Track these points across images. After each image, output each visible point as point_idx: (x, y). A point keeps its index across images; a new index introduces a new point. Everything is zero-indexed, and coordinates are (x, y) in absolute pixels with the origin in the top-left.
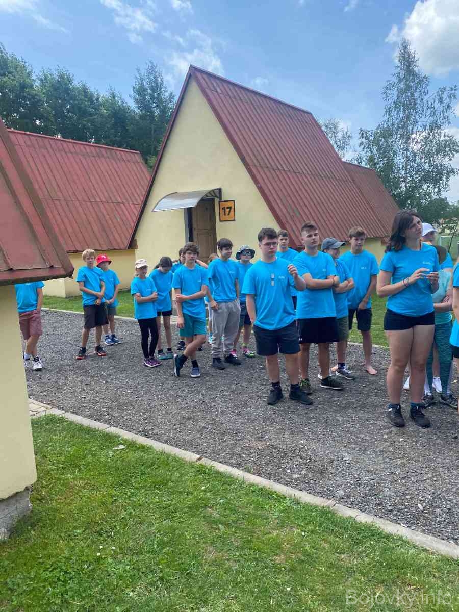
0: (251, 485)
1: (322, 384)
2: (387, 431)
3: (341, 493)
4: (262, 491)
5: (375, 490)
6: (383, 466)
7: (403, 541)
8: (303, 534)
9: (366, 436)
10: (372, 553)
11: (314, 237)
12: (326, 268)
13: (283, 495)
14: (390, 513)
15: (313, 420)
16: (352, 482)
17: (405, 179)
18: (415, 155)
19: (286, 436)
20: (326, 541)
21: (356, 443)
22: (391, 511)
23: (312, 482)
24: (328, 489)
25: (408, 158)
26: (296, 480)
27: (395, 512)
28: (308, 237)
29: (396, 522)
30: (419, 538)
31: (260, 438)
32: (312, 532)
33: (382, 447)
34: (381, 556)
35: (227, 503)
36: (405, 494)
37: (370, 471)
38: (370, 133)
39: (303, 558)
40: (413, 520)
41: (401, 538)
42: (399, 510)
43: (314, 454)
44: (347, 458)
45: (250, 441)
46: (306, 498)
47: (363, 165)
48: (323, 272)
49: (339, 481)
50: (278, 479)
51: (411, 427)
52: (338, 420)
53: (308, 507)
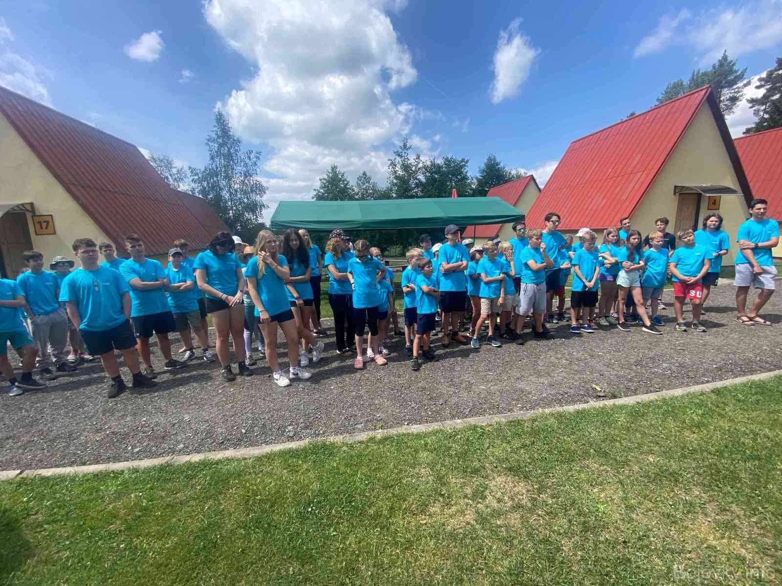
0: (84, 476)
1: (167, 367)
2: (221, 386)
3: (182, 446)
4: (96, 476)
5: (210, 433)
6: (216, 413)
7: (229, 460)
8: (141, 494)
9: (204, 396)
10: (203, 479)
11: (137, 248)
12: (156, 272)
13: (121, 471)
14: (222, 445)
15: (157, 398)
16: (191, 435)
17: (232, 207)
18: (236, 191)
19: (128, 419)
20: (163, 490)
21: (195, 404)
22: (223, 442)
23: (153, 448)
24: (169, 448)
25: (231, 194)
26: (138, 452)
27: (225, 443)
28: (131, 247)
29: (226, 449)
30: (241, 452)
31: (97, 431)
32: (151, 488)
33: (217, 400)
34: (211, 479)
35: (55, 503)
36: (232, 427)
37: (207, 421)
38: (199, 171)
39: (140, 514)
40: (237, 444)
41: (228, 459)
42: (228, 440)
43: (157, 424)
44: (187, 417)
45: (86, 437)
46: (146, 463)
47: (197, 195)
48: (153, 276)
49: (179, 438)
50: (116, 459)
51: (239, 379)
52: (181, 391)
53: (147, 470)
